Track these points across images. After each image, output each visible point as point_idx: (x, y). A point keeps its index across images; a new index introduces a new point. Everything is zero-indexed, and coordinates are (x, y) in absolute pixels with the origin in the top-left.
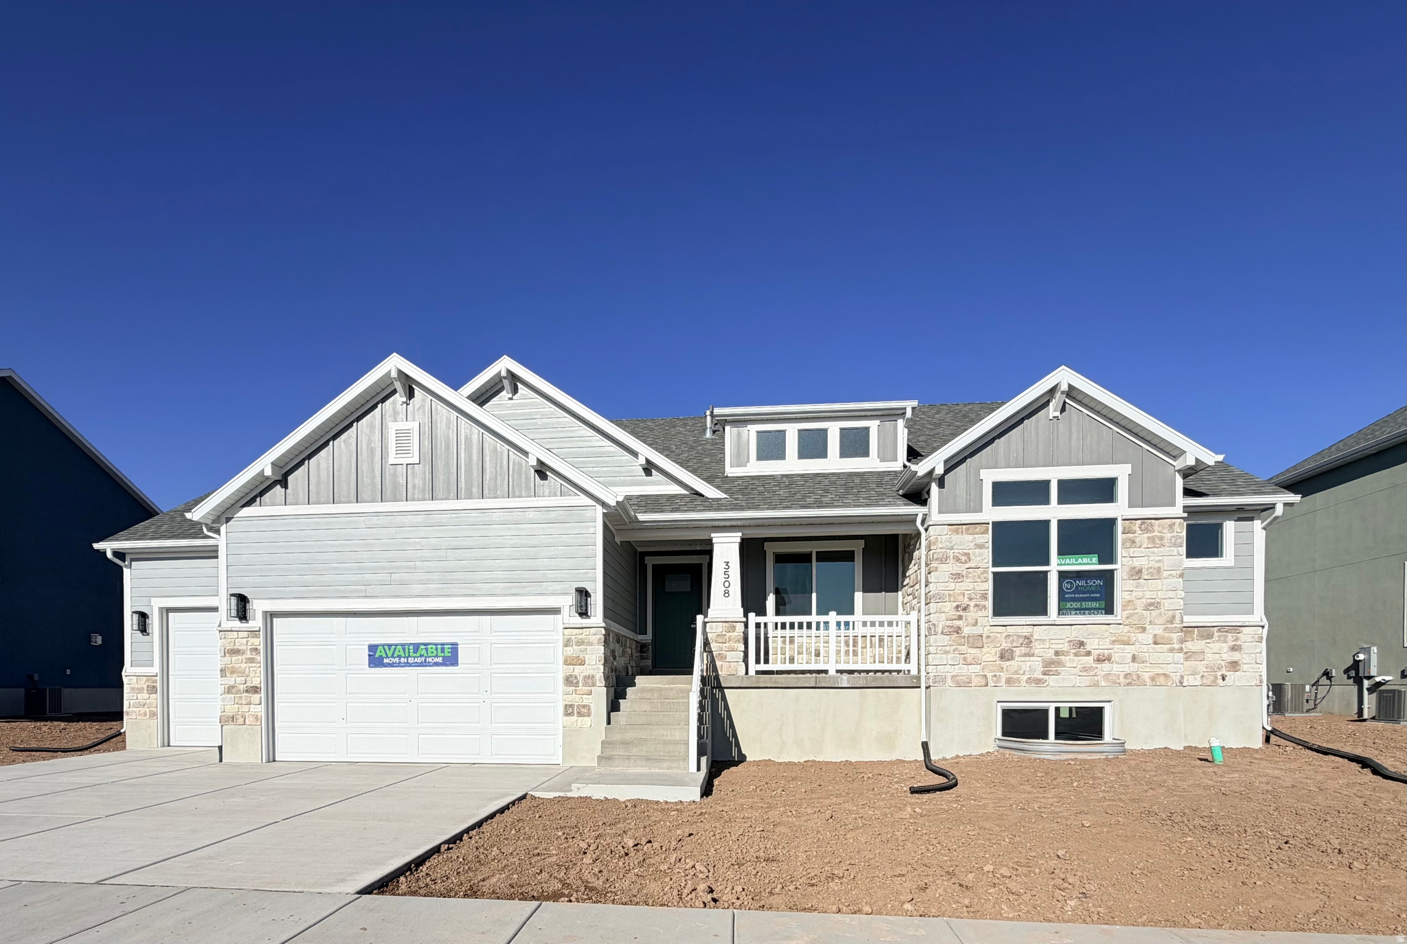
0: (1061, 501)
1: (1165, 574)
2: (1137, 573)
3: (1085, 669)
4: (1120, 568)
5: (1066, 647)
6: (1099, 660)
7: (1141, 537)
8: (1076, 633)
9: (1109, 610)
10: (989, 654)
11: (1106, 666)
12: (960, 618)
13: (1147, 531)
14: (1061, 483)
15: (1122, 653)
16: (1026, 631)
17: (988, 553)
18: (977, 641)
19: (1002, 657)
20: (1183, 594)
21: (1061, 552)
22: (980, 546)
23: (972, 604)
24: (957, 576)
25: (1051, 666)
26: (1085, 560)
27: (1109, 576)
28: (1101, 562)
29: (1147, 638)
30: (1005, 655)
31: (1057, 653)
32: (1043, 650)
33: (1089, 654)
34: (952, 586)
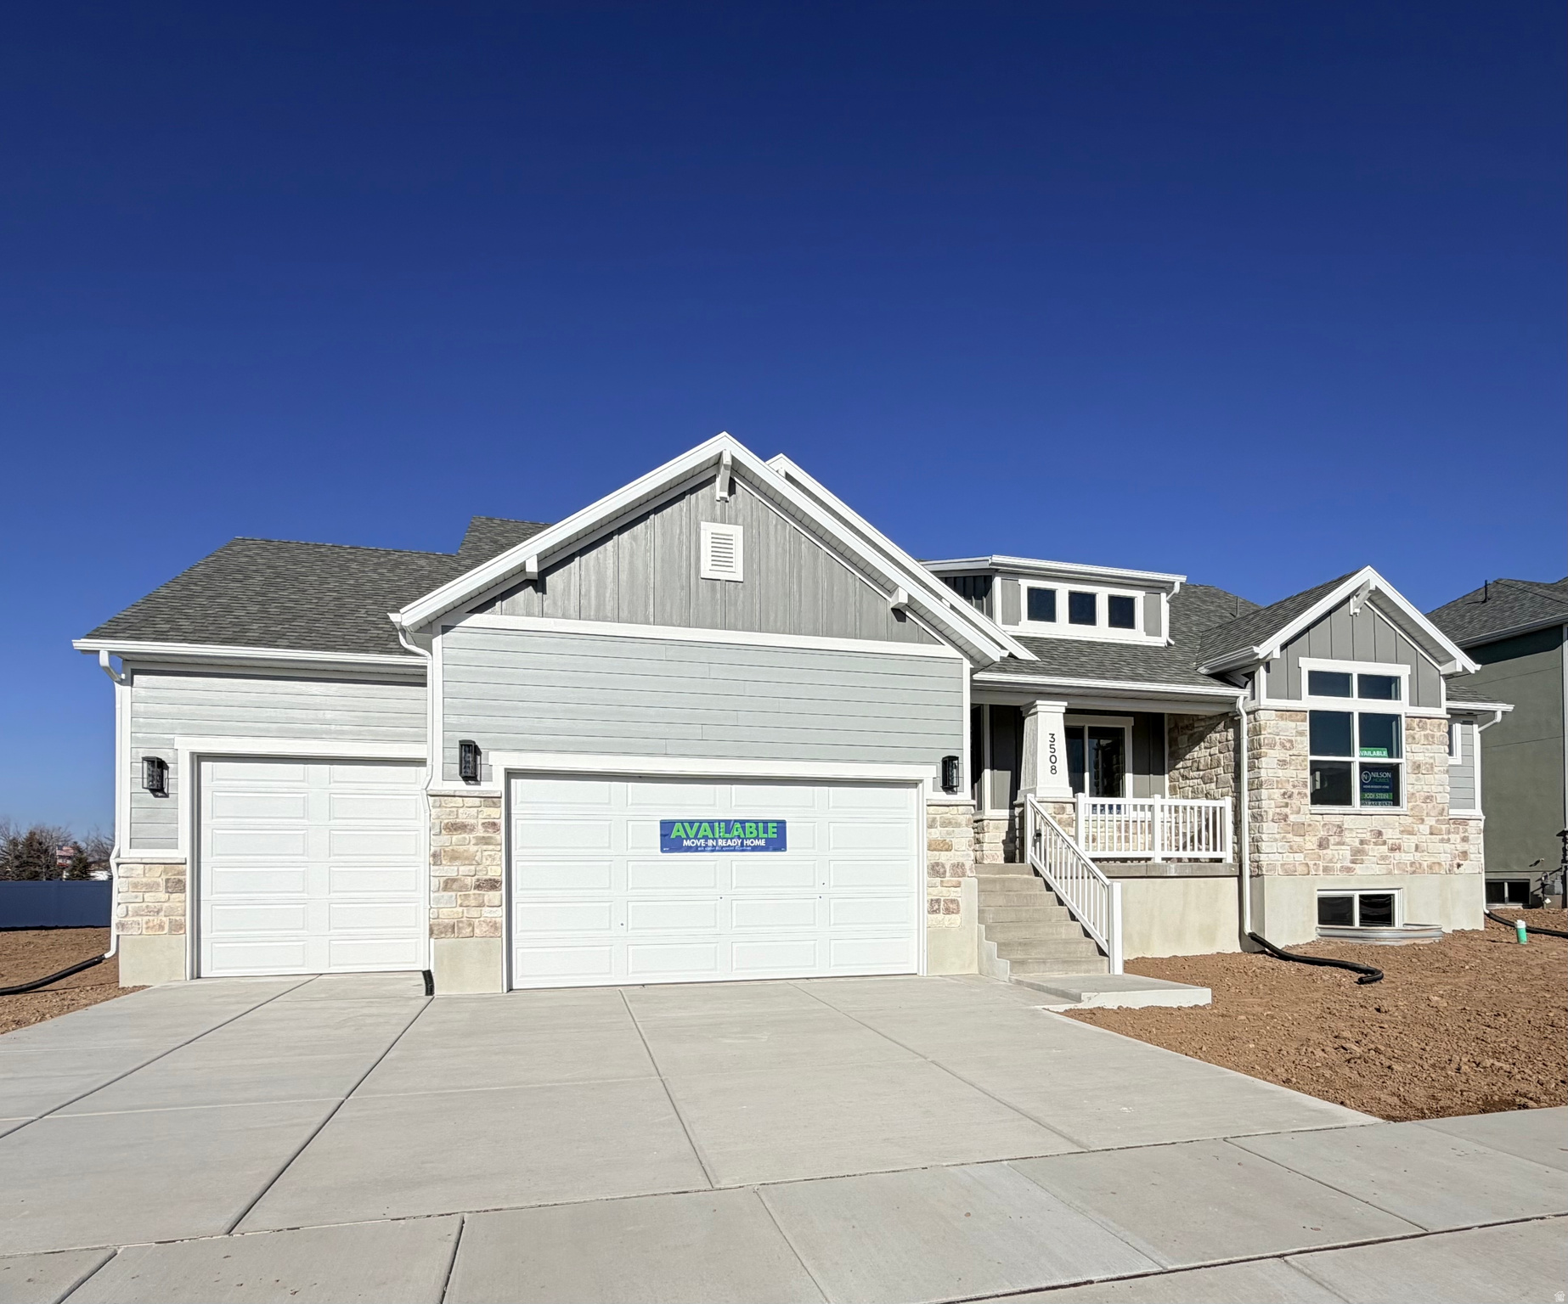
0: (1362, 695)
1: (1436, 769)
2: (1417, 767)
3: (1384, 858)
4: (1405, 762)
5: (1368, 836)
6: (1392, 850)
7: (1419, 734)
8: (1376, 823)
9: (1396, 801)
10: (1311, 843)
11: (1397, 854)
12: (1287, 805)
13: (1423, 728)
14: (1361, 677)
15: (1409, 842)
16: (1337, 819)
17: (1305, 742)
18: (1300, 829)
19: (1320, 846)
20: (1448, 789)
21: (1362, 745)
22: (1301, 734)
23: (1296, 791)
24: (1283, 763)
25: (1358, 854)
26: (1378, 753)
27: (1395, 769)
28: (1390, 755)
29: (1425, 829)
30: (1323, 844)
31: (1362, 842)
32: (1352, 839)
33: (1384, 843)
34: (1280, 773)
